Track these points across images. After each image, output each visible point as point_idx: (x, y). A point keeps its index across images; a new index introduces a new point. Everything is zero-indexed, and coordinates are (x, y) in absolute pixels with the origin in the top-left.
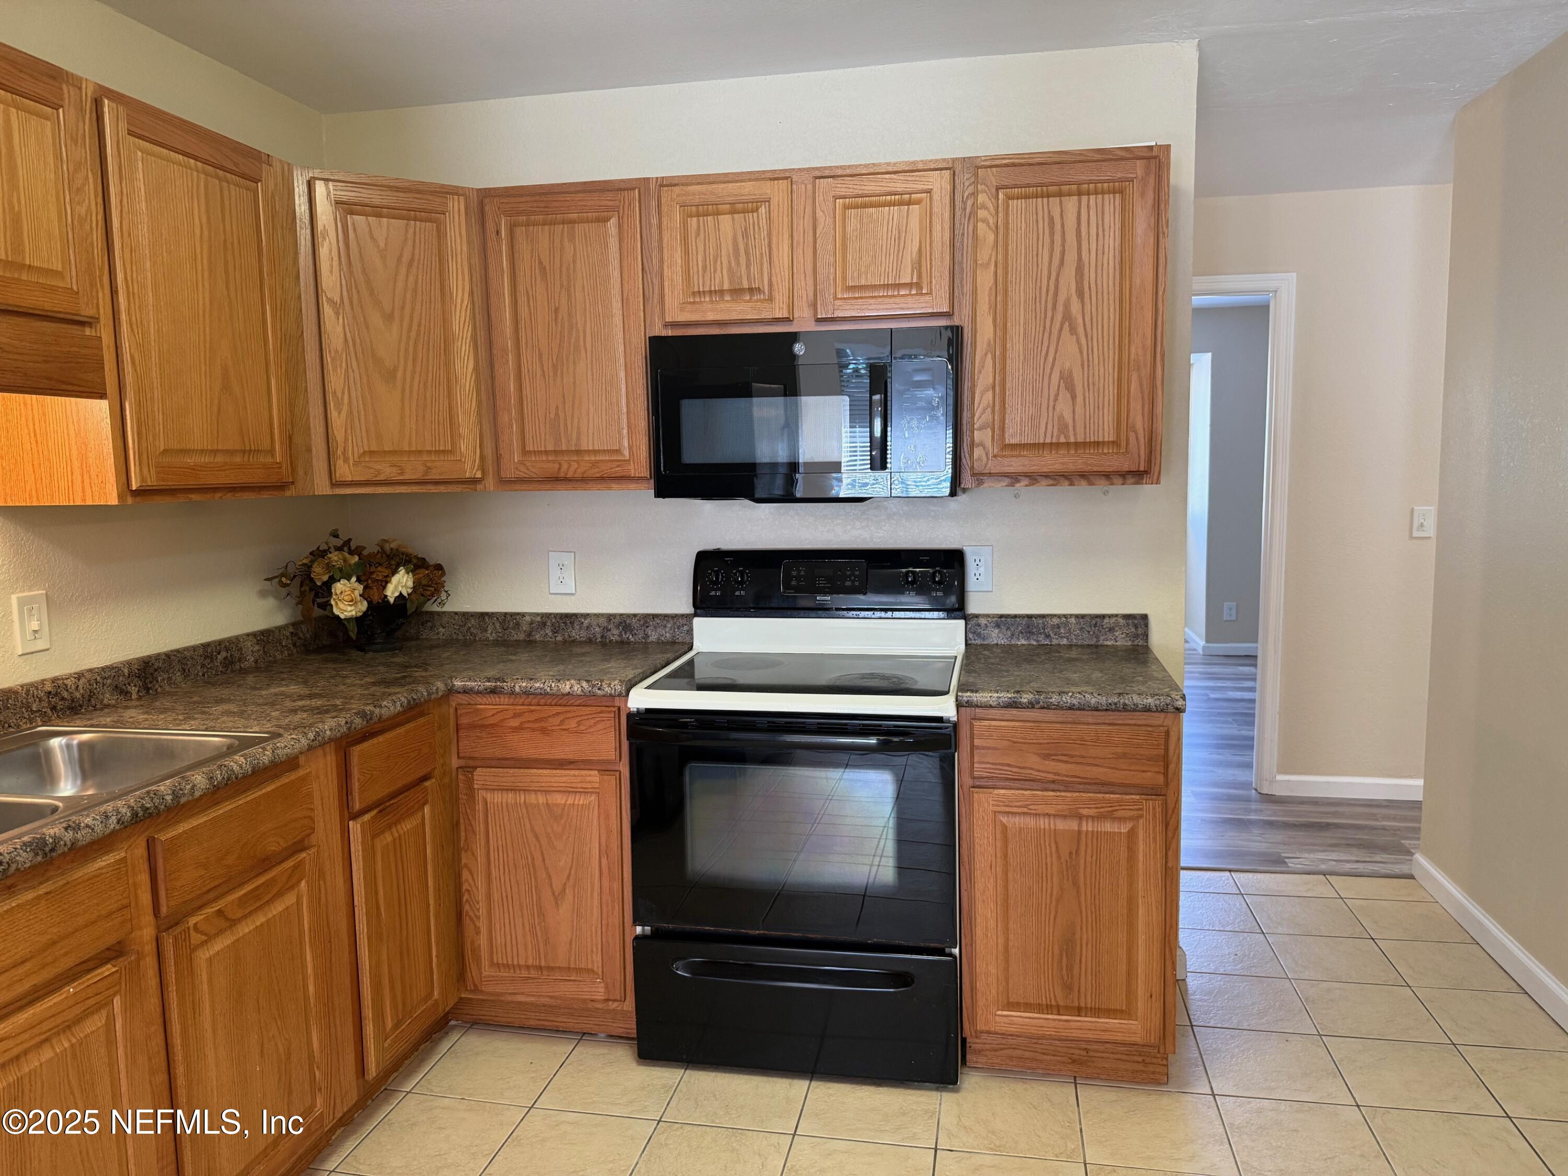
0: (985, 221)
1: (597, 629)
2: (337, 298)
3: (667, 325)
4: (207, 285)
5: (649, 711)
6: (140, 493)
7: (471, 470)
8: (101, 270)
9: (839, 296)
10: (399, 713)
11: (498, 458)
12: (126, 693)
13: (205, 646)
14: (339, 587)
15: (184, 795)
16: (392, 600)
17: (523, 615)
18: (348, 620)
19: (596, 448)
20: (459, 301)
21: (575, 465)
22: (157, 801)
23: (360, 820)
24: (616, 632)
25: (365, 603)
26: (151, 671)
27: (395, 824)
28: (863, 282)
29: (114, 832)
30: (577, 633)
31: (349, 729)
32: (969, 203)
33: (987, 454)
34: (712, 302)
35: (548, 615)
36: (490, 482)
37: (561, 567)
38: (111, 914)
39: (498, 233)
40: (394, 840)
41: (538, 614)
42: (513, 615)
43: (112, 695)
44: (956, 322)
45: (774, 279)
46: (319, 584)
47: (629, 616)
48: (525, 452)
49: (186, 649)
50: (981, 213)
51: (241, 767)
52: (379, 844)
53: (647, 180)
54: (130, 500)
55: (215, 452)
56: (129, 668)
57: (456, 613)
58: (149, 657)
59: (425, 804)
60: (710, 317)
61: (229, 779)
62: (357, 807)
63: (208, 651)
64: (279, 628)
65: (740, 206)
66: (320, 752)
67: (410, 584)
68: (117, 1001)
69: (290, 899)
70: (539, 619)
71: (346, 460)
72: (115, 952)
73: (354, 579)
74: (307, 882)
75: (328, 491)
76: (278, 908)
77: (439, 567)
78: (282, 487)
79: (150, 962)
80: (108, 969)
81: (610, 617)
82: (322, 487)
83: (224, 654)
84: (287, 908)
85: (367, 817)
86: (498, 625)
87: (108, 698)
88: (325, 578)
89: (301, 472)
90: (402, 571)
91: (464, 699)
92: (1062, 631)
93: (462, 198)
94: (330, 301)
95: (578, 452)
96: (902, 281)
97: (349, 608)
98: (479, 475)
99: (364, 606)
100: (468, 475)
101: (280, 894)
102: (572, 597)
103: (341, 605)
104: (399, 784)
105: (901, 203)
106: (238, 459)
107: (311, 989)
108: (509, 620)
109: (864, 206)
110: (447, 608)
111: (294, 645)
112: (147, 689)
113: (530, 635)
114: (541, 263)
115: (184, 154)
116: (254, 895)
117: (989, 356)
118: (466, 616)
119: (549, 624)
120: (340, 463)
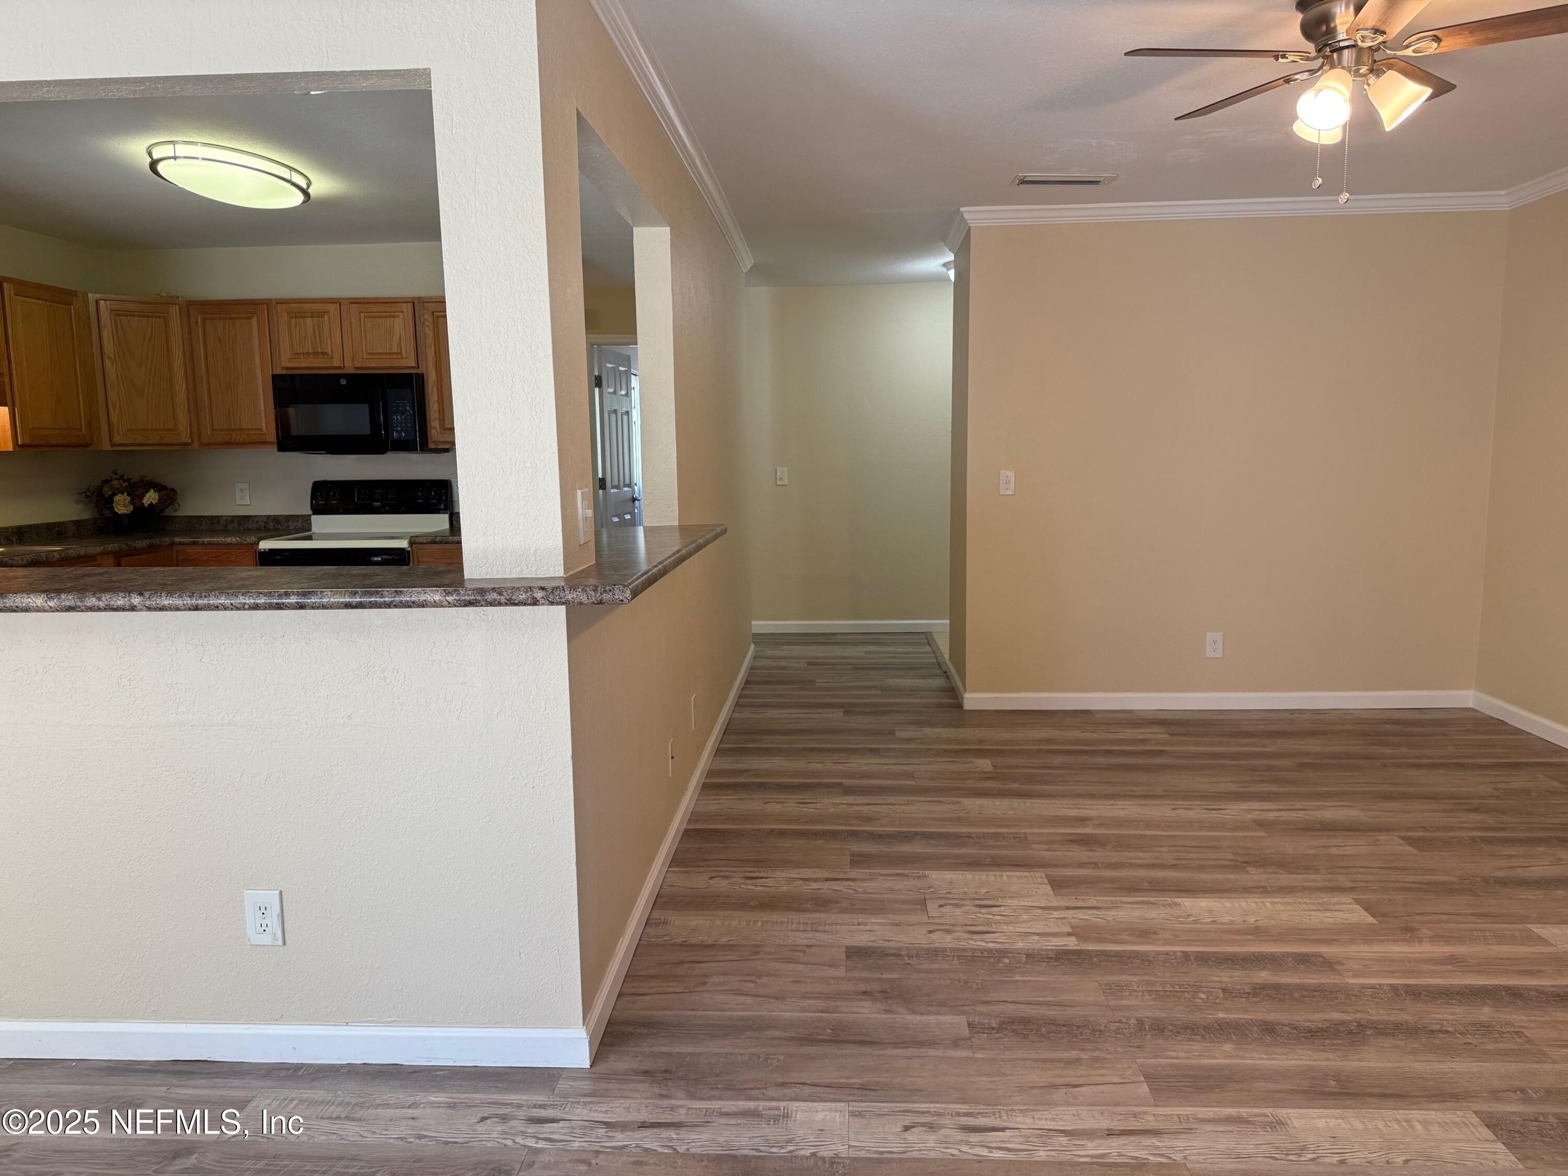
0: (428, 326)
1: (262, 523)
2: (112, 356)
3: (283, 368)
5: (270, 550)
6: (22, 446)
7: (185, 438)
9: (365, 357)
11: (199, 433)
12: (11, 540)
13: (48, 524)
14: (118, 498)
16: (146, 505)
17: (222, 516)
18: (123, 515)
19: (250, 427)
20: (177, 356)
21: (239, 436)
24: (272, 524)
25: (132, 507)
28: (375, 351)
30: (250, 525)
31: (120, 549)
32: (422, 318)
33: (437, 432)
34: (304, 358)
35: (235, 517)
36: (196, 445)
37: (242, 491)
39: (197, 323)
41: (230, 516)
42: (216, 517)
43: (5, 540)
44: (420, 371)
45: (333, 349)
46: (107, 496)
47: (278, 516)
48: (213, 429)
49: (39, 524)
50: (427, 323)
53: (271, 300)
54: (18, 449)
55: (54, 429)
56: (12, 529)
57: (185, 516)
58: (21, 526)
60: (304, 365)
64: (86, 520)
65: (315, 314)
66: (107, 556)
67: (157, 498)
70: (230, 518)
71: (119, 433)
73: (125, 494)
75: (110, 448)
77: (173, 490)
78: (86, 446)
81: (268, 517)
83: (57, 529)
86: (208, 522)
87: (3, 541)
88: (110, 493)
89: (96, 439)
90: (152, 491)
91: (179, 547)
93: (177, 306)
94: (109, 358)
95: (240, 430)
96: (393, 351)
97: (123, 509)
98: (190, 441)
99: (131, 508)
100: (183, 441)
102: (249, 507)
103: (119, 507)
105: (390, 317)
106: (65, 432)
108: (214, 520)
109: (374, 317)
110: (179, 513)
112: (20, 540)
113: (226, 527)
114: (219, 338)
115: (39, 300)
117: (435, 388)
118: (191, 518)
119: (236, 521)
120: (115, 435)
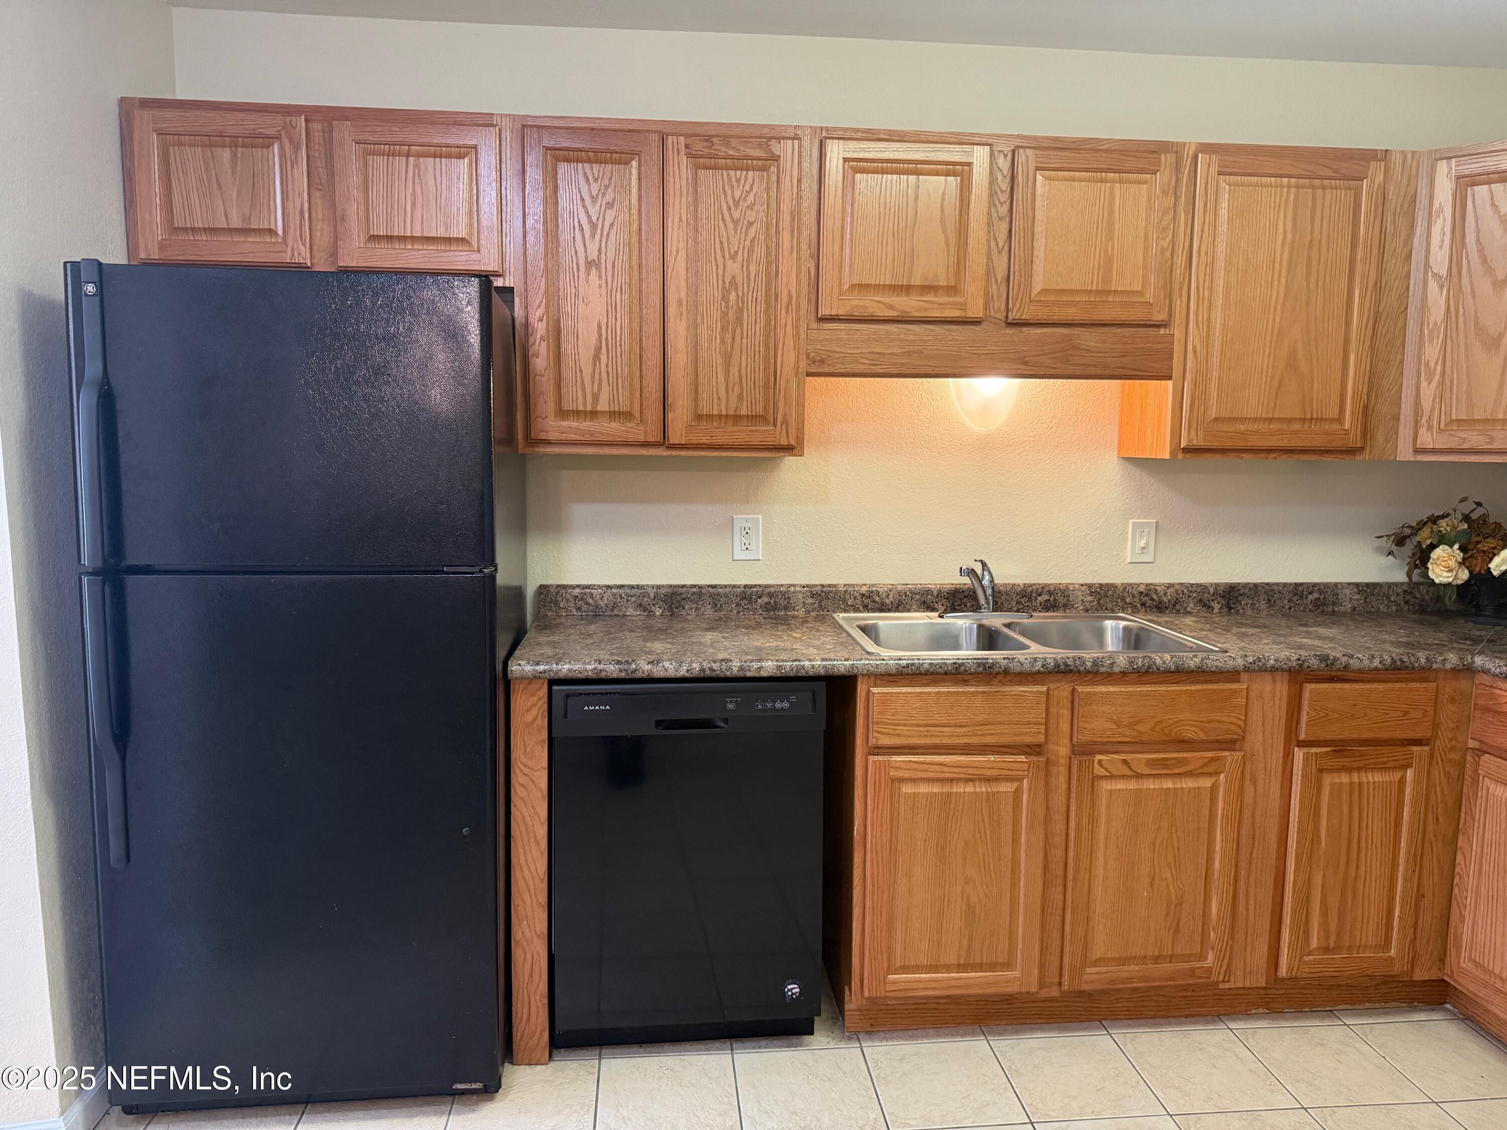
2: (1444, 272)
4: (1283, 281)
6: (1187, 450)
8: (1181, 284)
10: (1376, 669)
12: (1210, 608)
13: (1297, 585)
14: (1440, 552)
15: (1103, 666)
16: (1497, 574)
18: (1447, 585)
22: (1078, 663)
23: (1305, 750)
25: (1466, 572)
26: (1236, 594)
27: (1359, 769)
29: (1038, 672)
31: (1301, 665)
38: (1029, 723)
40: (1351, 783)
43: (1195, 605)
46: (1424, 546)
49: (1277, 584)
51: (1164, 663)
52: (1328, 780)
54: (1180, 456)
55: (1271, 420)
56: (1216, 588)
58: (1239, 584)
59: (1409, 766)
61: (1149, 667)
62: (1302, 736)
63: (1299, 591)
64: (1390, 585)
66: (1268, 677)
68: (1025, 781)
69: (1206, 783)
71: (1430, 428)
72: (1033, 750)
73: (1457, 546)
74: (1226, 777)
75: (1412, 458)
76: (1189, 783)
78: (1351, 451)
79: (1063, 770)
80: (1022, 758)
82: (1405, 453)
83: (1316, 595)
84: (1199, 788)
85: (1314, 750)
87: (1191, 606)
88: (1429, 542)
89: (1380, 439)
91: (1486, 679)
94: (1437, 275)
97: (1446, 574)
99: (1464, 575)
101: (1191, 774)
103: (1438, 571)
104: (1366, 735)
106: (1297, 426)
107: (1217, 864)
111: (1407, 602)
112: (1230, 609)
115: (1276, 176)
116: (1164, 763)
120: (1424, 431)
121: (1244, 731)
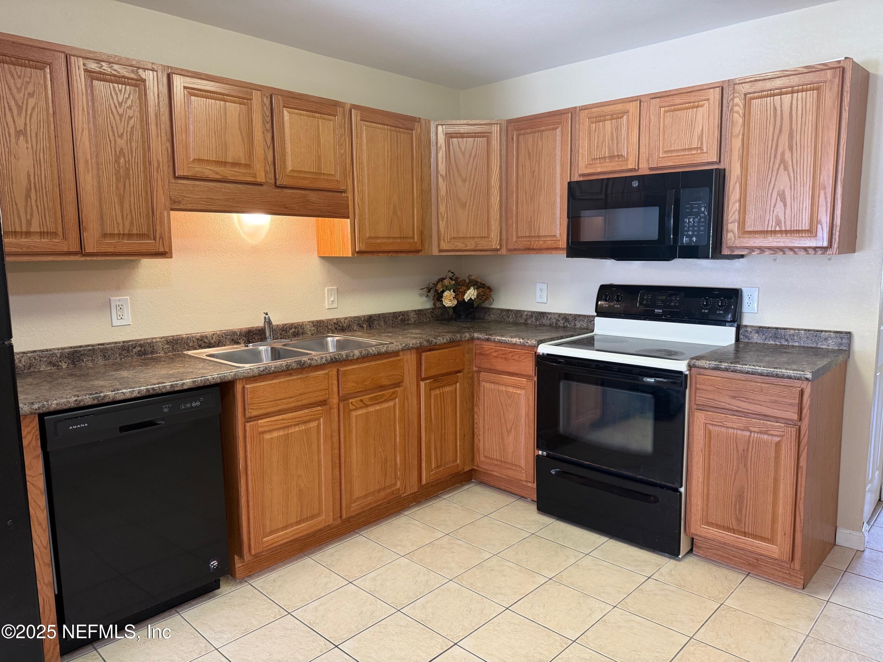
0: (737, 112)
1: (554, 320)
2: (444, 174)
3: (580, 175)
4: (389, 174)
5: (548, 354)
6: (359, 252)
7: (495, 245)
8: (349, 172)
9: (661, 156)
10: (445, 343)
11: (507, 239)
12: (362, 327)
13: (394, 313)
14: (446, 294)
15: (350, 356)
16: (466, 300)
17: (524, 311)
18: (450, 307)
19: (546, 235)
20: (495, 172)
21: (537, 242)
22: (340, 356)
23: (425, 382)
24: (562, 322)
25: (456, 301)
26: (372, 319)
27: (442, 387)
28: (672, 149)
29: (324, 364)
30: (545, 321)
31: (421, 345)
32: (731, 103)
33: (735, 237)
34: (600, 163)
35: (533, 312)
36: (504, 251)
37: (541, 290)
38: (321, 390)
39: (513, 139)
40: (440, 393)
41: (530, 311)
42: (520, 311)
43: (357, 327)
44: (721, 167)
45: (629, 150)
46: (439, 292)
47: (568, 315)
48: (518, 237)
49: (387, 313)
50: (736, 108)
51: (373, 351)
52: (433, 393)
53: (575, 108)
54: (356, 255)
55: (389, 238)
56: (364, 318)
57: (498, 309)
58: (372, 315)
59: (457, 382)
60: (599, 170)
61: (368, 354)
62: (423, 376)
63: (395, 315)
64: (426, 310)
65: (615, 116)
66: (409, 352)
67: (475, 294)
68: (322, 419)
69: (391, 404)
70: (530, 313)
71: (444, 241)
72: (323, 403)
73: (452, 291)
74: (399, 399)
75: (437, 254)
76: (385, 405)
77: (489, 288)
78: (418, 251)
79: (336, 411)
80: (319, 408)
81: (560, 315)
82: (435, 252)
83: (401, 317)
84: (389, 406)
85: (428, 381)
86: (514, 315)
87: (355, 327)
88: (441, 290)
89: (427, 246)
90: (472, 288)
91: (478, 342)
92: (796, 338)
93: (498, 125)
94: (441, 175)
95: (539, 236)
96: (693, 147)
97: (449, 303)
98: (498, 247)
99: (456, 302)
100: (494, 247)
101: (386, 401)
102: (546, 305)
103: (446, 301)
104: (444, 371)
105: (693, 107)
106: (399, 241)
107: (398, 440)
108: (518, 313)
109: (675, 110)
110: (492, 306)
111: (432, 317)
112: (370, 327)
113: (526, 320)
114: (528, 150)
115: (383, 124)
116: (375, 398)
117: (738, 184)
118: (502, 310)
119: (534, 316)
120: (442, 242)
121: (403, 377)
